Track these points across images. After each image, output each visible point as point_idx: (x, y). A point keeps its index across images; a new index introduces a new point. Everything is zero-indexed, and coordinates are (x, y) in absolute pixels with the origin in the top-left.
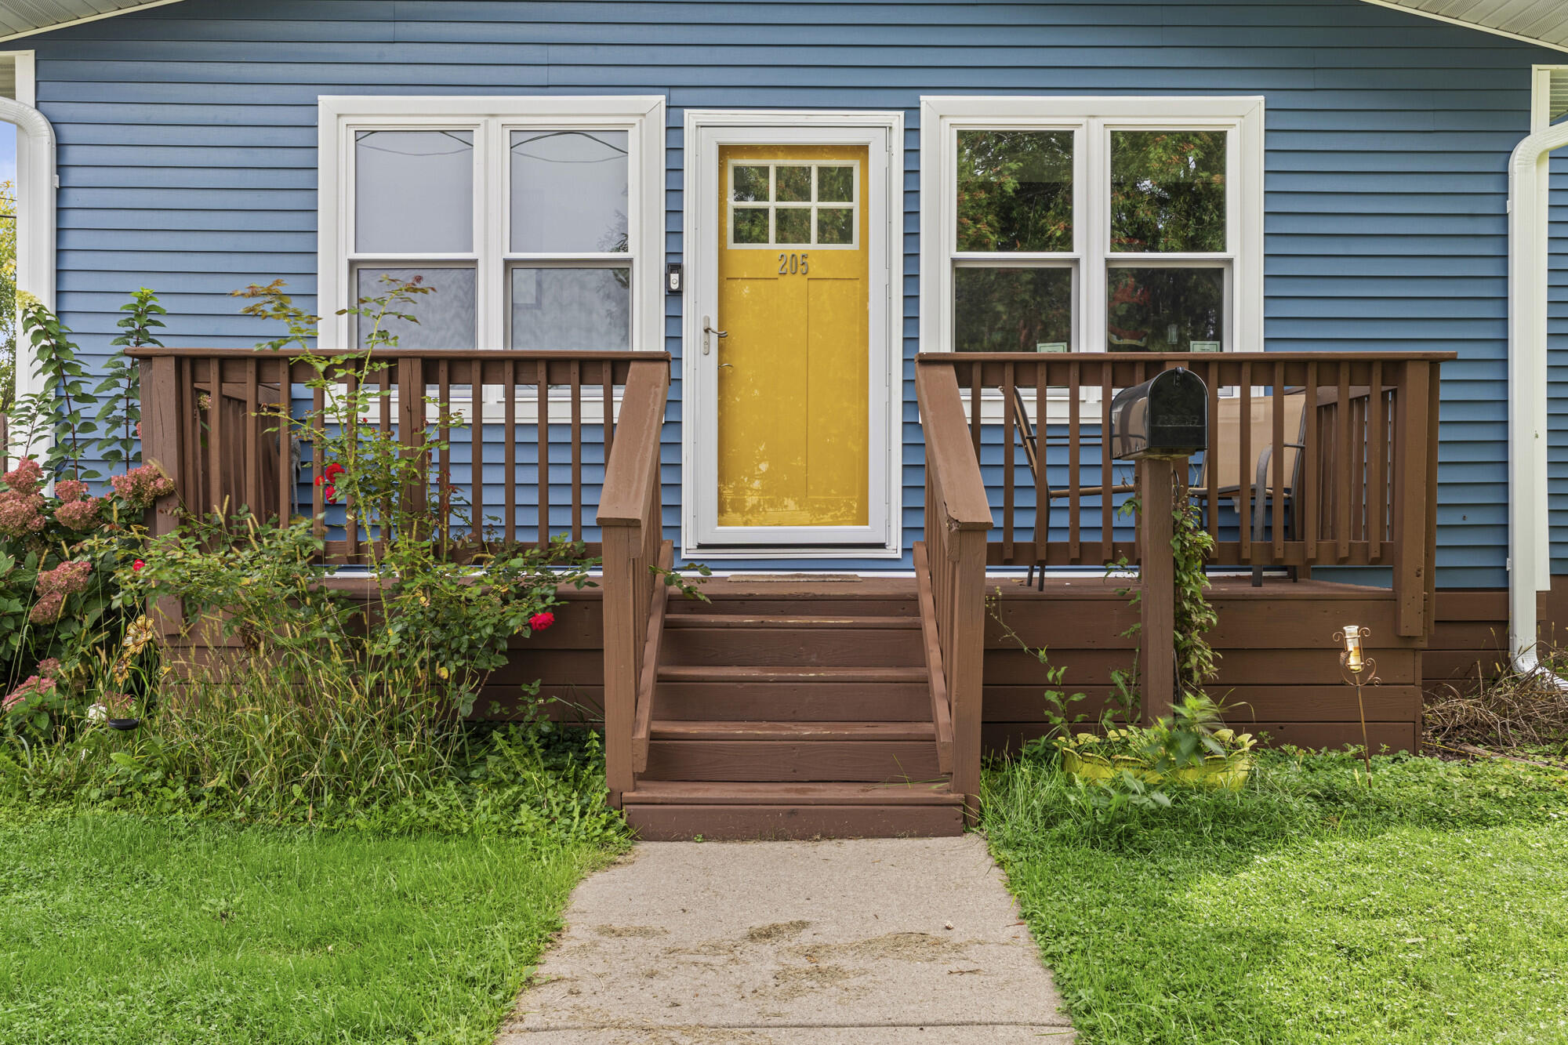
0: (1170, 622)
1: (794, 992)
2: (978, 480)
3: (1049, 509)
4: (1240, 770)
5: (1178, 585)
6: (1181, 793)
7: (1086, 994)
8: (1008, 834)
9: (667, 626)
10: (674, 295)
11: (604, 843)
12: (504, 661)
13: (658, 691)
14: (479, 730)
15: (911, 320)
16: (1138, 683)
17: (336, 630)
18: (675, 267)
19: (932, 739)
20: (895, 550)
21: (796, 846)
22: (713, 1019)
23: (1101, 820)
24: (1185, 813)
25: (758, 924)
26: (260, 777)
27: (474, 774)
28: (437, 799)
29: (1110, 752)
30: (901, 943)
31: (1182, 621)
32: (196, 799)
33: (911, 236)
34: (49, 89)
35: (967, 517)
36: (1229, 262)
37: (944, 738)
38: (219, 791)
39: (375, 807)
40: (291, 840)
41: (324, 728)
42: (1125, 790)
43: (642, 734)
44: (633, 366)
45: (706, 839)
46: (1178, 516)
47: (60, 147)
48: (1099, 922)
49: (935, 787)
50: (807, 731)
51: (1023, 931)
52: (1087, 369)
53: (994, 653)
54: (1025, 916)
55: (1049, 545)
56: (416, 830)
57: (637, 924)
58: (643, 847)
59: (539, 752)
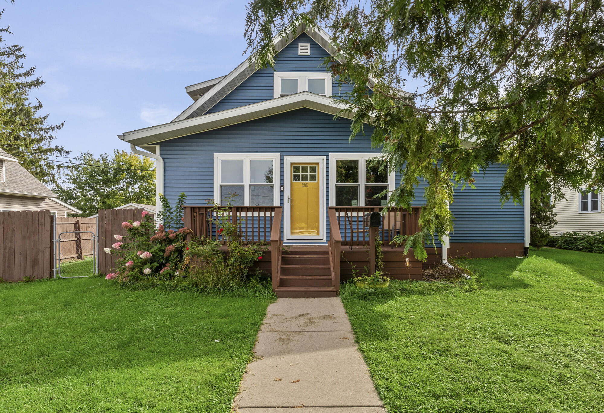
0: (375, 257)
1: (307, 326)
2: (340, 235)
3: (353, 236)
4: (387, 285)
5: (376, 251)
6: (376, 289)
7: (356, 326)
8: (344, 297)
9: (283, 258)
10: (282, 192)
11: (272, 299)
12: (253, 265)
13: (281, 270)
14: (248, 277)
15: (327, 200)
16: (369, 268)
17: (222, 259)
18: (282, 186)
19: (331, 279)
20: (325, 240)
21: (306, 299)
22: (294, 330)
23: (361, 294)
24: (376, 293)
25: (300, 314)
26: (209, 286)
27: (248, 285)
28: (241, 290)
29: (364, 281)
30: (325, 317)
31: (377, 257)
32: (198, 290)
33: (327, 180)
34: (163, 152)
35: (337, 240)
36: (388, 185)
37: (333, 279)
38: (202, 289)
39: (230, 292)
40: (216, 298)
41: (221, 277)
42: (366, 288)
43: (279, 279)
44: (276, 209)
45: (290, 298)
46: (376, 238)
47: (164, 163)
48: (359, 313)
49: (331, 288)
50: (308, 278)
51: (346, 315)
52: (360, 209)
53: (342, 262)
54: (346, 312)
55: (353, 242)
56: (238, 296)
57: (279, 314)
58: (279, 299)
59: (259, 281)
